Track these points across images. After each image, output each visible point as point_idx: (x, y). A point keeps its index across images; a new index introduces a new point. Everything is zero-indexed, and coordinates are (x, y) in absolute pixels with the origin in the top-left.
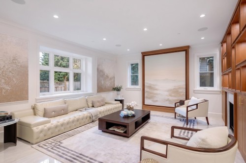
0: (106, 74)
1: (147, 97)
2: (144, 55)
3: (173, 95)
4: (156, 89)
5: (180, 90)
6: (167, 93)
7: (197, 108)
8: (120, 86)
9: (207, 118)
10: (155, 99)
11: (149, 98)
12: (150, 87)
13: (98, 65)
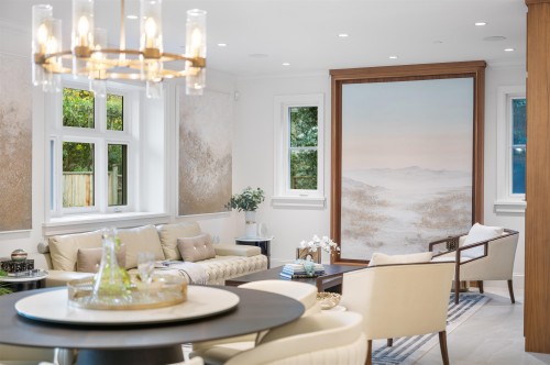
0: (204, 149)
1: (348, 232)
2: (340, 79)
3: (434, 221)
4: (382, 204)
5: (457, 206)
6: (414, 216)
7: (486, 254)
8: (254, 189)
9: (510, 283)
10: (377, 239)
11: (357, 236)
12: (360, 196)
13: (184, 116)
